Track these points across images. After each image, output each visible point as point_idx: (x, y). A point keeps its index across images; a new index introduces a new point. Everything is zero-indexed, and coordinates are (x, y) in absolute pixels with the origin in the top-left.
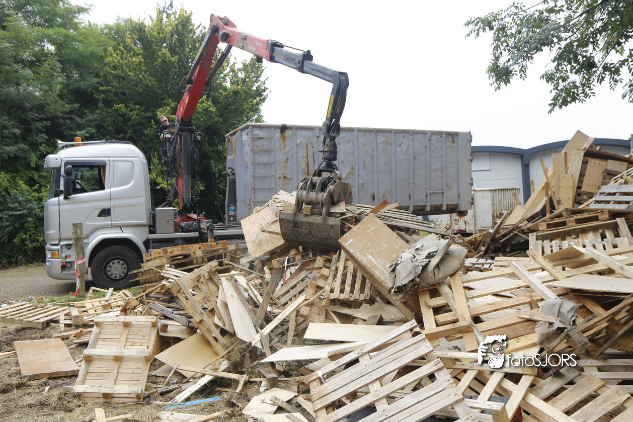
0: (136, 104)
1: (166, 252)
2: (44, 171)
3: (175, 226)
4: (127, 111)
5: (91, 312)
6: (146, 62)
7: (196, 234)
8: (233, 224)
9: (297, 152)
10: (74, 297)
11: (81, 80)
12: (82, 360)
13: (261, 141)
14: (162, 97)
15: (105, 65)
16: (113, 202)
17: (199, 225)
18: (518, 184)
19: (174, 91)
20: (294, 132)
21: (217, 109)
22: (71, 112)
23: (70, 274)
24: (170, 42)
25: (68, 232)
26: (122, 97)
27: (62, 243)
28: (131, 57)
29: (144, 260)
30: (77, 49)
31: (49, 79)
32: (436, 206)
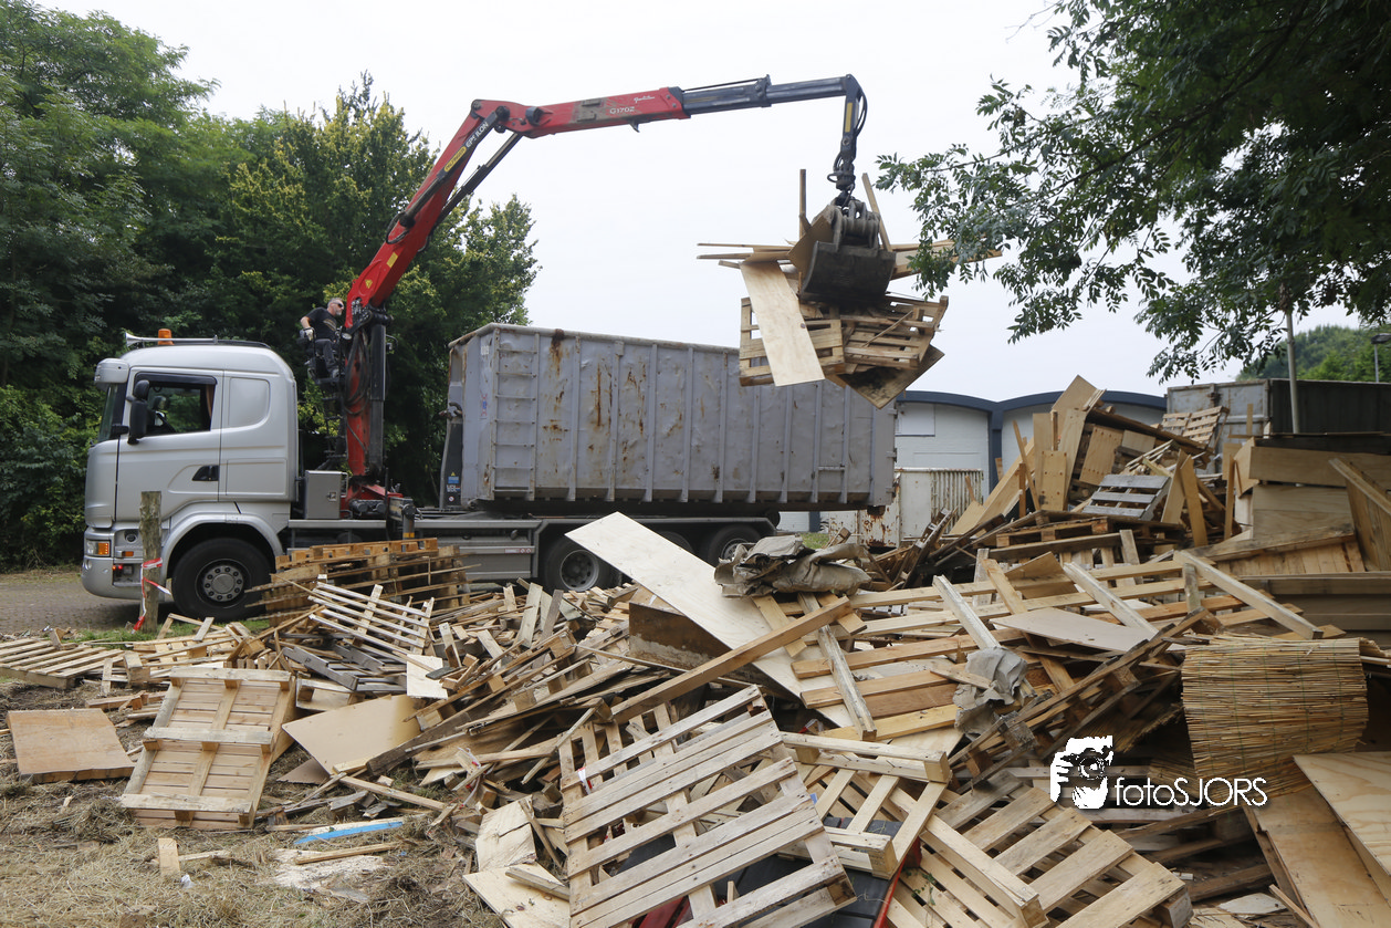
0: (283, 272)
1: (319, 553)
2: (94, 389)
3: (341, 508)
4: (266, 284)
5: (164, 661)
6: (309, 196)
7: (381, 524)
8: (452, 509)
9: (580, 382)
10: (133, 631)
11: (180, 221)
12: (140, 751)
13: (515, 358)
14: (336, 263)
15: (230, 195)
16: (225, 455)
17: (388, 508)
18: (982, 464)
19: (358, 253)
20: (578, 345)
21: (439, 291)
22: (156, 279)
23: (129, 587)
24: (358, 163)
25: (132, 506)
26: (258, 257)
27: (119, 527)
28: (280, 184)
29: (278, 567)
30: (176, 162)
31: (119, 215)
32: (830, 495)
